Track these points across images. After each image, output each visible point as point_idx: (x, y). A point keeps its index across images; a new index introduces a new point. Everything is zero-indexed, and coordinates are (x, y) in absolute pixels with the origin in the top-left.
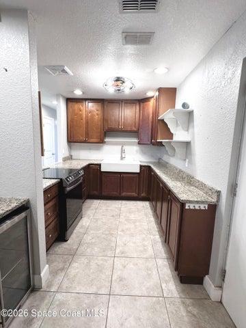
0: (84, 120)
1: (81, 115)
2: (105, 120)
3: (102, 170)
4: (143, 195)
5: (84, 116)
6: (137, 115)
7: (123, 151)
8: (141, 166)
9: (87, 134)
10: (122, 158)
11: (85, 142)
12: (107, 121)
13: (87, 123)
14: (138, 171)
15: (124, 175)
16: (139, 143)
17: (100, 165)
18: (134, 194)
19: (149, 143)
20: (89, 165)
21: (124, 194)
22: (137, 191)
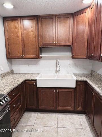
0: (20, 37)
1: (17, 32)
2: (39, 36)
3: (38, 86)
4: (79, 109)
5: (20, 33)
6: (71, 30)
7: (58, 65)
8: (77, 81)
9: (24, 51)
10: (57, 71)
11: (22, 58)
12: (42, 37)
13: (23, 39)
14: (74, 86)
15: (60, 90)
16: (73, 57)
17: (36, 81)
18: (70, 108)
19: (85, 57)
20: (25, 81)
21: (60, 108)
22: (73, 105)
